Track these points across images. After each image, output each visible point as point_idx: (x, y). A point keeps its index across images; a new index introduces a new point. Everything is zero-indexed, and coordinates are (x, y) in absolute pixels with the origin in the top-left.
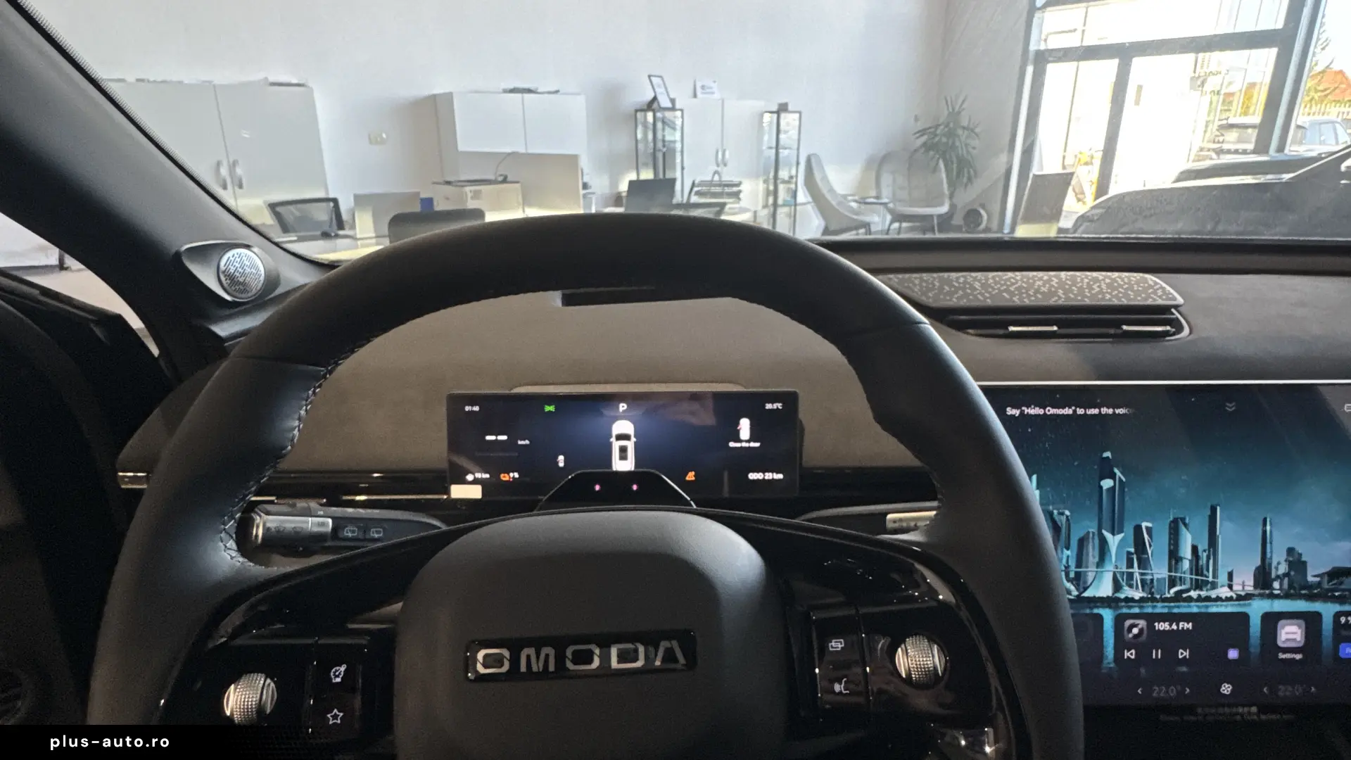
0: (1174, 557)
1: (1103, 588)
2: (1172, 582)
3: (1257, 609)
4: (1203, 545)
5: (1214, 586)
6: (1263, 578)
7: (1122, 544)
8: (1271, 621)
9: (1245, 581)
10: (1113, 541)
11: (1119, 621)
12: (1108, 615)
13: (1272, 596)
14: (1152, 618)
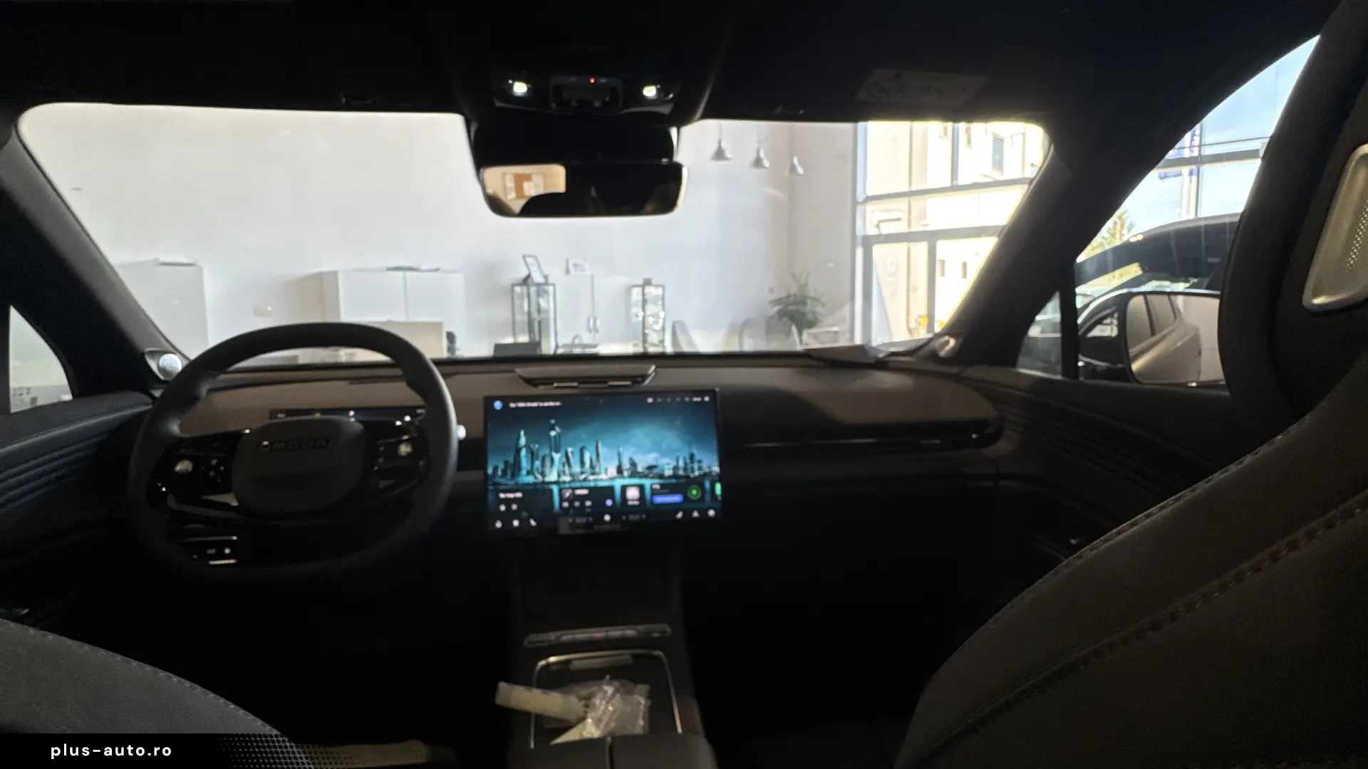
0: (582, 463)
1: (552, 477)
2: (582, 473)
3: (618, 484)
4: (594, 458)
5: (599, 474)
6: (620, 470)
7: (560, 458)
8: (624, 488)
9: (613, 471)
10: (556, 456)
11: (560, 491)
12: (555, 489)
13: (624, 477)
14: (574, 489)
